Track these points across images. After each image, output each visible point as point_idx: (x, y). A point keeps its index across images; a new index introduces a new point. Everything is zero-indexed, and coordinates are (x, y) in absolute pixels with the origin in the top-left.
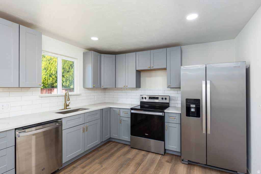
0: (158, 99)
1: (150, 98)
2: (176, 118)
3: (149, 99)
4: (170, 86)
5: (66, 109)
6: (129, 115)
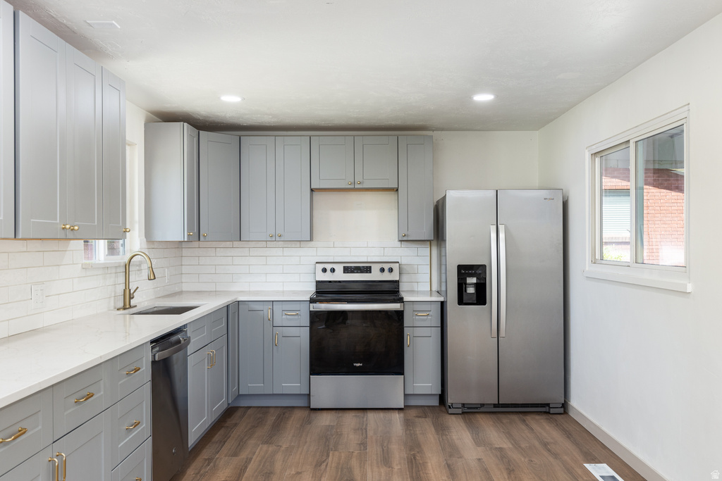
0: (371, 272)
1: (347, 270)
2: (431, 313)
3: (344, 273)
4: (408, 236)
5: (130, 307)
6: (306, 321)
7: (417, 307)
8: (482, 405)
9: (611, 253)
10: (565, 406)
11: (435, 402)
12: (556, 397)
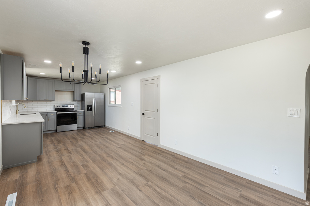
2: (82, 113)
3: (62, 107)
4: (76, 100)
6: (56, 115)
7: (79, 112)
8: (91, 127)
9: (111, 103)
10: (105, 126)
11: (82, 128)
12: (103, 125)
